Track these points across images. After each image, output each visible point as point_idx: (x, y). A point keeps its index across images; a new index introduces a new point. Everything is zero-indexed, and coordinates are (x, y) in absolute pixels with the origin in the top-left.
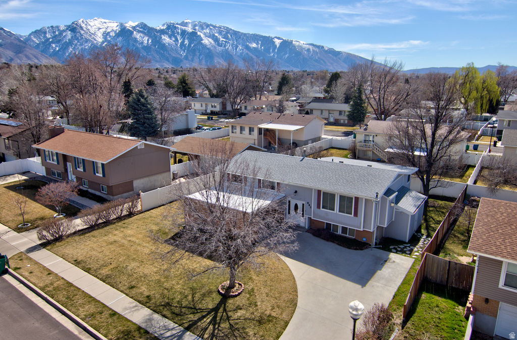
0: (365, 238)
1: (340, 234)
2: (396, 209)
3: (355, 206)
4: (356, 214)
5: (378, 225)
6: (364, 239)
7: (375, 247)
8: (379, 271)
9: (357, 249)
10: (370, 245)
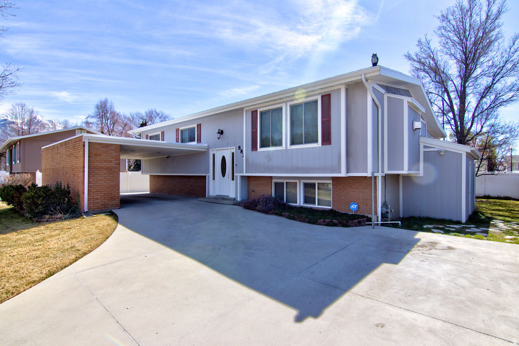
0: (355, 203)
1: (302, 204)
2: (425, 147)
3: (323, 117)
4: (327, 140)
5: (387, 172)
6: (354, 207)
7: (382, 225)
8: (385, 267)
9: (334, 225)
10: (370, 220)
